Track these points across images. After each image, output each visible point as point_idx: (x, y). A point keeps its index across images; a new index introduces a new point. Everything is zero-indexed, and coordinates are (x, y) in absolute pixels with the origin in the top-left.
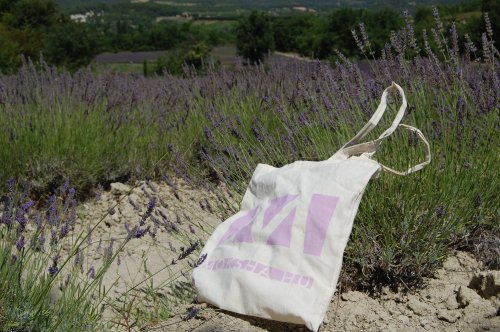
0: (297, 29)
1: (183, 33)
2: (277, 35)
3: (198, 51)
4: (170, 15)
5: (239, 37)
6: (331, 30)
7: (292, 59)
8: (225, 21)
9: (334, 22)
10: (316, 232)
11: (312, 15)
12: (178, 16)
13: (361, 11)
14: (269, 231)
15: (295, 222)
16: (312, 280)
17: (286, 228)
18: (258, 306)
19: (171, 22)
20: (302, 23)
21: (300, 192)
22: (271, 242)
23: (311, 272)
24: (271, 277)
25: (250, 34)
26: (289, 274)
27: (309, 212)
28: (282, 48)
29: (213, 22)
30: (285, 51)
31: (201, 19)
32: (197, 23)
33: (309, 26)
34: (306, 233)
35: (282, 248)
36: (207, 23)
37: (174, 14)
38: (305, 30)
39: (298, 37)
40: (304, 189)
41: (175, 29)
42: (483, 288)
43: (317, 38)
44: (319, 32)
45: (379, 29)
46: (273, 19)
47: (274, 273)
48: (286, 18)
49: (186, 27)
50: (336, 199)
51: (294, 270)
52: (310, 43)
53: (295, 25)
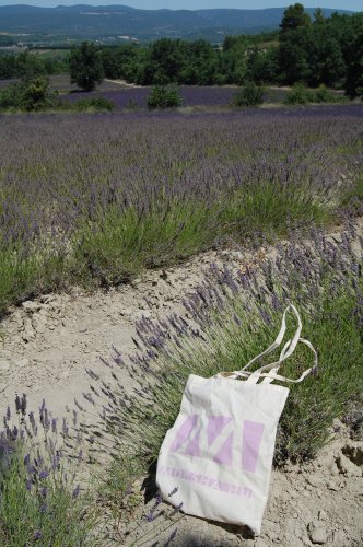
0: (123, 57)
1: (20, 63)
2: (106, 63)
3: (38, 84)
4: (7, 45)
5: (72, 67)
6: (152, 59)
7: (121, 86)
8: (57, 51)
9: (155, 52)
10: (250, 453)
11: (135, 44)
12: (14, 47)
13: (178, 41)
14: (214, 450)
15: (234, 446)
16: (251, 491)
17: (227, 449)
18: (214, 514)
19: (8, 51)
20: (128, 52)
21: (233, 416)
22: (217, 460)
23: (250, 485)
24: (221, 489)
25: (82, 64)
26: (234, 487)
27: (244, 437)
28: (110, 75)
29: (46, 51)
30: (113, 78)
31: (36, 48)
32: (33, 52)
33: (133, 55)
34: (243, 454)
35: (226, 466)
36: (41, 52)
37: (11, 44)
38: (129, 58)
39: (124, 65)
40: (235, 413)
41: (12, 59)
42: (355, 456)
43: (141, 67)
44: (142, 61)
45: (193, 57)
46: (101, 48)
47: (223, 486)
48: (111, 47)
49: (23, 57)
50: (263, 426)
51: (236, 483)
52: (135, 71)
53: (121, 54)
